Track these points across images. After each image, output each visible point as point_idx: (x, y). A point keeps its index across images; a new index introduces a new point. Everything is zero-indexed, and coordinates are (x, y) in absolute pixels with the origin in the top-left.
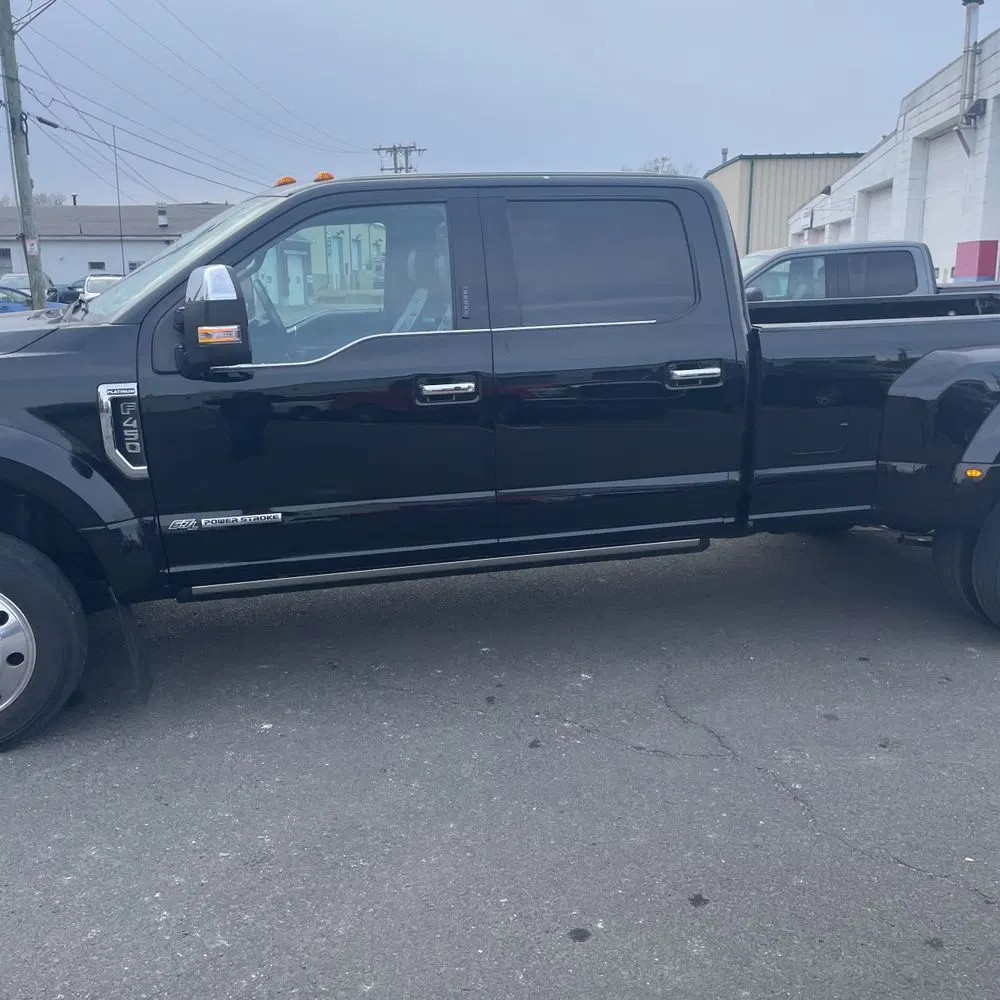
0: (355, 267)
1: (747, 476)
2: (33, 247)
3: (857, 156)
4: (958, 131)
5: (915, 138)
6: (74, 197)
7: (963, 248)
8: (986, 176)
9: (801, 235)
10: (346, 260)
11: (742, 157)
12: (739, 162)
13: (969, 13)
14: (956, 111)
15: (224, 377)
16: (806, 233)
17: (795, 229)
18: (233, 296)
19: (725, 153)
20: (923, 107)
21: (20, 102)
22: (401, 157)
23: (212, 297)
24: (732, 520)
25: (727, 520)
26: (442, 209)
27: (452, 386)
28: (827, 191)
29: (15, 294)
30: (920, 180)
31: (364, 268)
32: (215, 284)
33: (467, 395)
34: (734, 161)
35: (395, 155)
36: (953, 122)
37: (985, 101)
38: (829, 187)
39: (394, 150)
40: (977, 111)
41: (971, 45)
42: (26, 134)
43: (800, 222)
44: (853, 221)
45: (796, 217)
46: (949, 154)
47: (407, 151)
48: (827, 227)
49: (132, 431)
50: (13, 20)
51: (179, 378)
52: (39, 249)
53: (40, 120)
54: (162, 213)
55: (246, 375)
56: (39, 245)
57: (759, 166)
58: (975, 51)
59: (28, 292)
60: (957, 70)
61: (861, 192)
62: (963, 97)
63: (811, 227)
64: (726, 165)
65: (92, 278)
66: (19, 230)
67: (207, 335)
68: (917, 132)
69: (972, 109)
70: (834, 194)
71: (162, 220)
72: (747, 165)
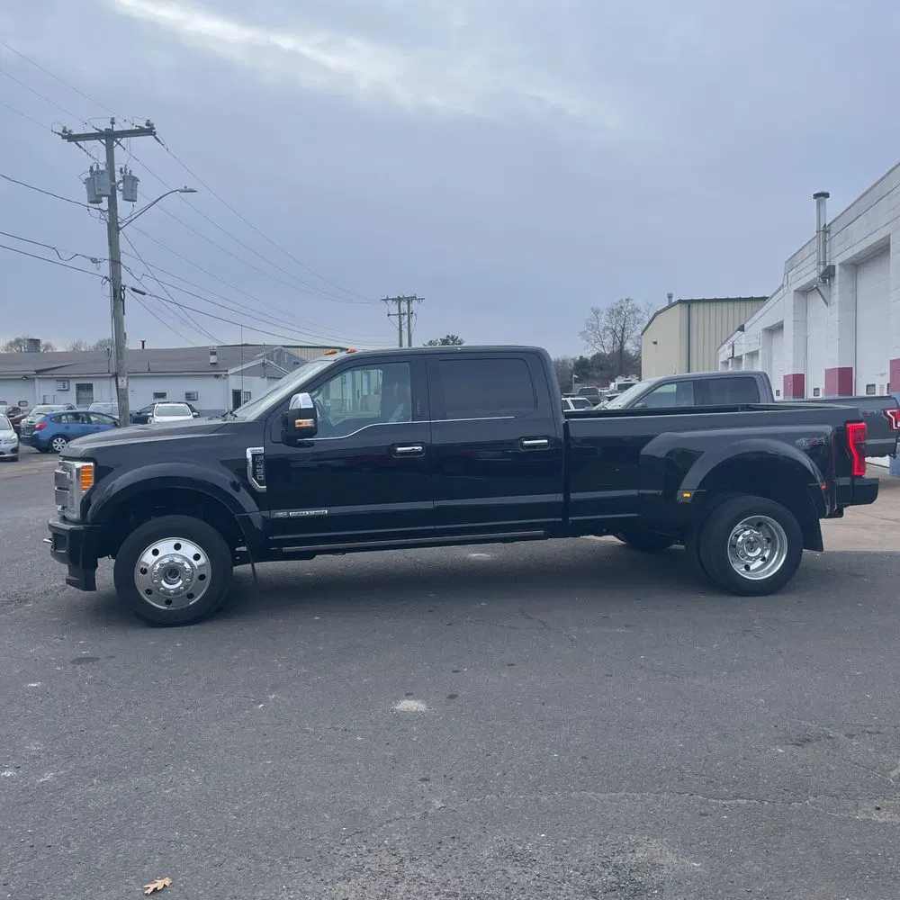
0: (365, 393)
1: (567, 497)
2: (123, 383)
3: (764, 299)
4: (817, 288)
5: (795, 291)
6: (143, 342)
7: (829, 372)
8: (839, 321)
9: (726, 363)
10: (358, 387)
11: (680, 302)
12: (678, 305)
13: (818, 204)
14: (815, 275)
15: (302, 445)
16: (730, 361)
17: (723, 357)
18: (312, 406)
19: (670, 297)
20: (799, 268)
21: (121, 278)
22: (404, 306)
23: (303, 407)
24: (560, 519)
25: (557, 520)
26: (407, 365)
27: (411, 448)
28: (742, 329)
29: (105, 418)
30: (802, 322)
31: (372, 393)
32: (303, 401)
33: (417, 453)
34: (675, 304)
35: (399, 305)
36: (814, 281)
37: (834, 266)
38: (743, 326)
39: (399, 300)
40: (828, 274)
41: (822, 226)
42: (123, 301)
43: (725, 353)
44: (760, 352)
45: (722, 349)
46: (816, 302)
47: (409, 300)
48: (744, 357)
49: (261, 470)
50: (119, 220)
51: (282, 445)
52: (128, 384)
53: (133, 290)
54: (213, 353)
55: (311, 444)
56: (127, 380)
57: (694, 307)
58: (825, 231)
59: (117, 417)
60: (814, 246)
61: (764, 330)
62: (819, 264)
63: (733, 357)
64: (671, 306)
65: (160, 405)
66: (113, 370)
67: (300, 423)
68: (796, 286)
69: (824, 273)
70: (747, 332)
71: (213, 359)
72: (685, 308)
